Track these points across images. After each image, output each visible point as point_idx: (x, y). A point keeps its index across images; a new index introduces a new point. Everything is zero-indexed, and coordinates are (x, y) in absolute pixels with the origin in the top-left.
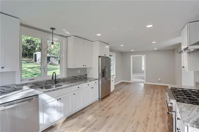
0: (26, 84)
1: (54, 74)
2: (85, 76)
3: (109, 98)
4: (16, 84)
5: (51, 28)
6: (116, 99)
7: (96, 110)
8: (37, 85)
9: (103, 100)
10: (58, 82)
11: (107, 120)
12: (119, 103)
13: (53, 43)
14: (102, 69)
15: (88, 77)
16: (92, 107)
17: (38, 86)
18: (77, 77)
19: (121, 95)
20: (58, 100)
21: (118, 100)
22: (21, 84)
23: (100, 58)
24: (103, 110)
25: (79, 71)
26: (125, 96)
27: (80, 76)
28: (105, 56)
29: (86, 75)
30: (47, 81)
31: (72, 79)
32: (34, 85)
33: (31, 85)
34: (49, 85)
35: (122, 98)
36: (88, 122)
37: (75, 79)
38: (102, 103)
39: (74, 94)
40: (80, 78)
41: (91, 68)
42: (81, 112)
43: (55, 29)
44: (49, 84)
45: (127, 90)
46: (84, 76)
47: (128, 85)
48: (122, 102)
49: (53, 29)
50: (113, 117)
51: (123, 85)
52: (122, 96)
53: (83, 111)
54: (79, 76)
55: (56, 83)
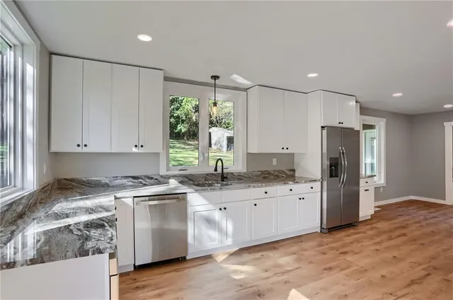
0: (174, 176)
1: (220, 163)
2: (289, 173)
3: (352, 231)
4: (161, 174)
5: (212, 77)
6: (371, 238)
7: (306, 250)
8: (190, 180)
9: (334, 233)
10: (226, 178)
11: (325, 274)
12: (377, 247)
13: (215, 104)
14: (331, 158)
15: (297, 174)
16: (299, 242)
17: (191, 182)
18: (269, 173)
19: (391, 231)
20: (220, 209)
21: (378, 240)
22: (167, 175)
23: (325, 132)
24: (324, 254)
25: (275, 161)
26: (404, 235)
27: (279, 171)
28: (341, 125)
29: (294, 171)
30: (207, 175)
31: (258, 176)
32: (186, 180)
33: (181, 179)
34: (210, 182)
35: (390, 239)
36: (279, 266)
37: (265, 178)
38: (328, 239)
39: (255, 205)
40: (278, 176)
41: (303, 154)
42: (272, 245)
43: (218, 77)
44: (210, 180)
45: (418, 222)
46: (286, 171)
47: (432, 210)
48: (387, 248)
49: (215, 78)
50: (344, 272)
51: (414, 207)
52: (394, 234)
53: (276, 245)
54: (275, 171)
55: (222, 180)
